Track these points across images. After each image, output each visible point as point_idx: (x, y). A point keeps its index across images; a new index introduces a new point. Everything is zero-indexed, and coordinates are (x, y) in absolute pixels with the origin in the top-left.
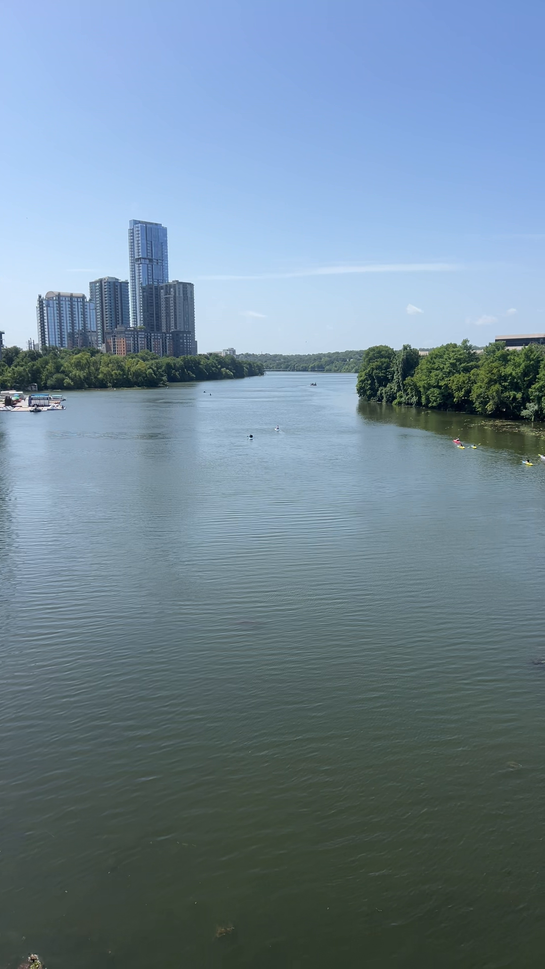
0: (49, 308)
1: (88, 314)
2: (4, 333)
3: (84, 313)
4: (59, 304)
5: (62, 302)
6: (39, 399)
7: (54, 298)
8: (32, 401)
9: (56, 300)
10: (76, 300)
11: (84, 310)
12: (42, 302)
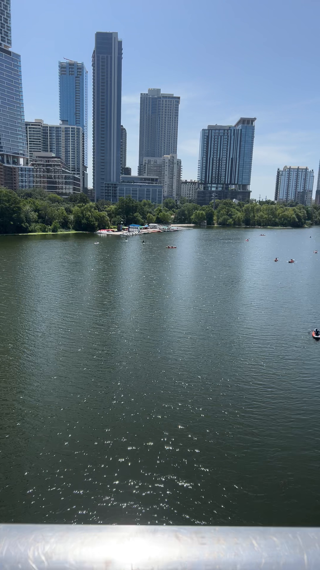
0: (282, 176)
1: (308, 180)
2: (251, 192)
3: (305, 179)
4: (289, 173)
5: (291, 172)
6: (133, 228)
7: (287, 170)
8: (130, 229)
9: (287, 171)
10: (301, 171)
11: (305, 177)
12: (279, 172)
